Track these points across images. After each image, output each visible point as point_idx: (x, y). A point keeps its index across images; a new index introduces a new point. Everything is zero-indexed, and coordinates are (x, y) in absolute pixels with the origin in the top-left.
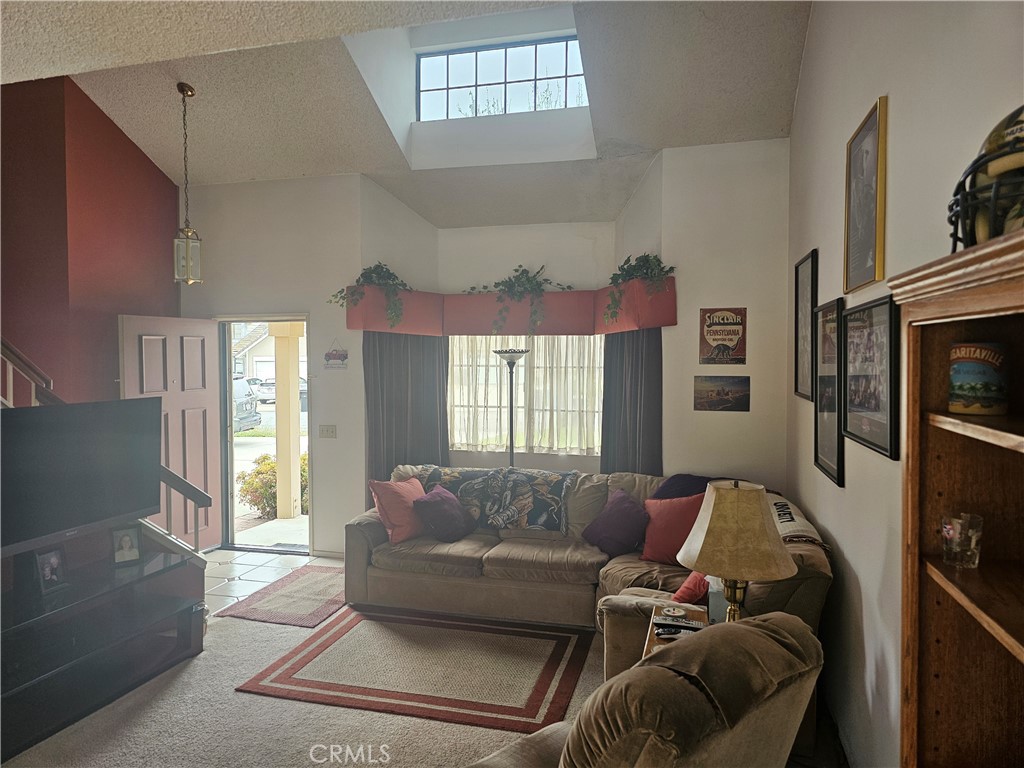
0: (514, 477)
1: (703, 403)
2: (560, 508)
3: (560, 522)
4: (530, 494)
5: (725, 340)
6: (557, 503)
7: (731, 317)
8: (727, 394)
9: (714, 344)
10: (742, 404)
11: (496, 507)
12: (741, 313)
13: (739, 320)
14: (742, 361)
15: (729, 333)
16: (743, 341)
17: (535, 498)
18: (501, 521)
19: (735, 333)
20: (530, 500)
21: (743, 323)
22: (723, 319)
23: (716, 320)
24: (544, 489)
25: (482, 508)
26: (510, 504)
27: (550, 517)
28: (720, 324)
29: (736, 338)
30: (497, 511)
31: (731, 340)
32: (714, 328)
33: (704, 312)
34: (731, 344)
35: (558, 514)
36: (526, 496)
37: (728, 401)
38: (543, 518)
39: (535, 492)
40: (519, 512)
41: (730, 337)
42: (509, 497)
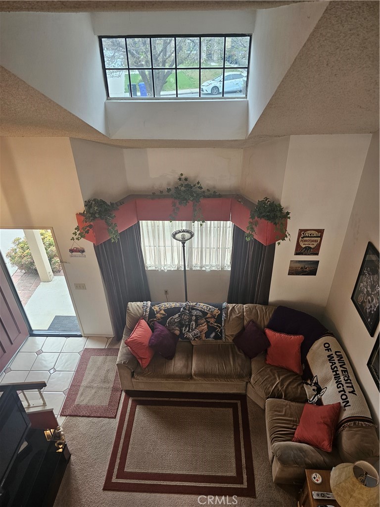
1: (293, 272)
2: (221, 330)
3: (222, 335)
4: (205, 323)
5: (310, 244)
6: (220, 328)
7: (315, 233)
8: (306, 268)
9: (304, 246)
10: (313, 272)
12: (321, 232)
13: (319, 235)
14: (317, 254)
15: (313, 241)
16: (319, 245)
18: (191, 336)
19: (316, 241)
20: (206, 326)
21: (321, 237)
22: (311, 235)
23: (307, 235)
24: (212, 321)
26: (195, 328)
27: (216, 334)
28: (309, 237)
29: (315, 244)
30: (189, 331)
31: (313, 244)
32: (305, 239)
33: (301, 231)
34: (312, 246)
35: (221, 332)
36: (203, 325)
37: (305, 272)
38: (213, 334)
39: (208, 322)
40: (200, 332)
41: (313, 243)
42: (194, 325)
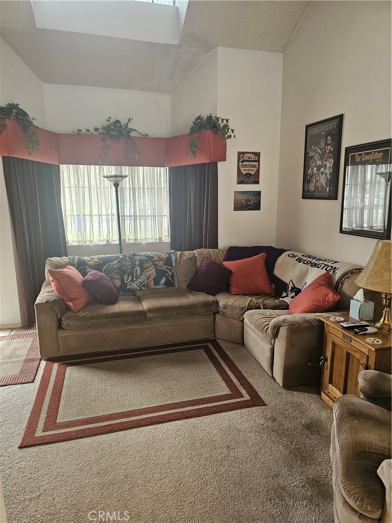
0: (137, 258)
1: (239, 207)
2: (173, 273)
3: (173, 281)
4: (153, 267)
5: (250, 170)
6: (170, 270)
7: (253, 157)
8: (250, 201)
9: (244, 173)
10: (257, 207)
11: (130, 278)
12: (257, 155)
13: (257, 159)
14: (257, 182)
15: (252, 166)
16: (258, 171)
17: (156, 269)
18: (136, 286)
19: (255, 166)
20: (154, 270)
21: (258, 161)
22: (249, 158)
23: (245, 158)
24: (161, 263)
25: (122, 280)
26: (140, 274)
27: (167, 279)
28: (247, 161)
29: (255, 169)
30: (132, 280)
31: (253, 170)
32: (245, 163)
33: (240, 153)
34: (252, 173)
35: (172, 277)
36: (150, 269)
37: (250, 205)
38: (163, 281)
39: (155, 265)
40: (148, 279)
41: (252, 168)
42: (139, 271)
